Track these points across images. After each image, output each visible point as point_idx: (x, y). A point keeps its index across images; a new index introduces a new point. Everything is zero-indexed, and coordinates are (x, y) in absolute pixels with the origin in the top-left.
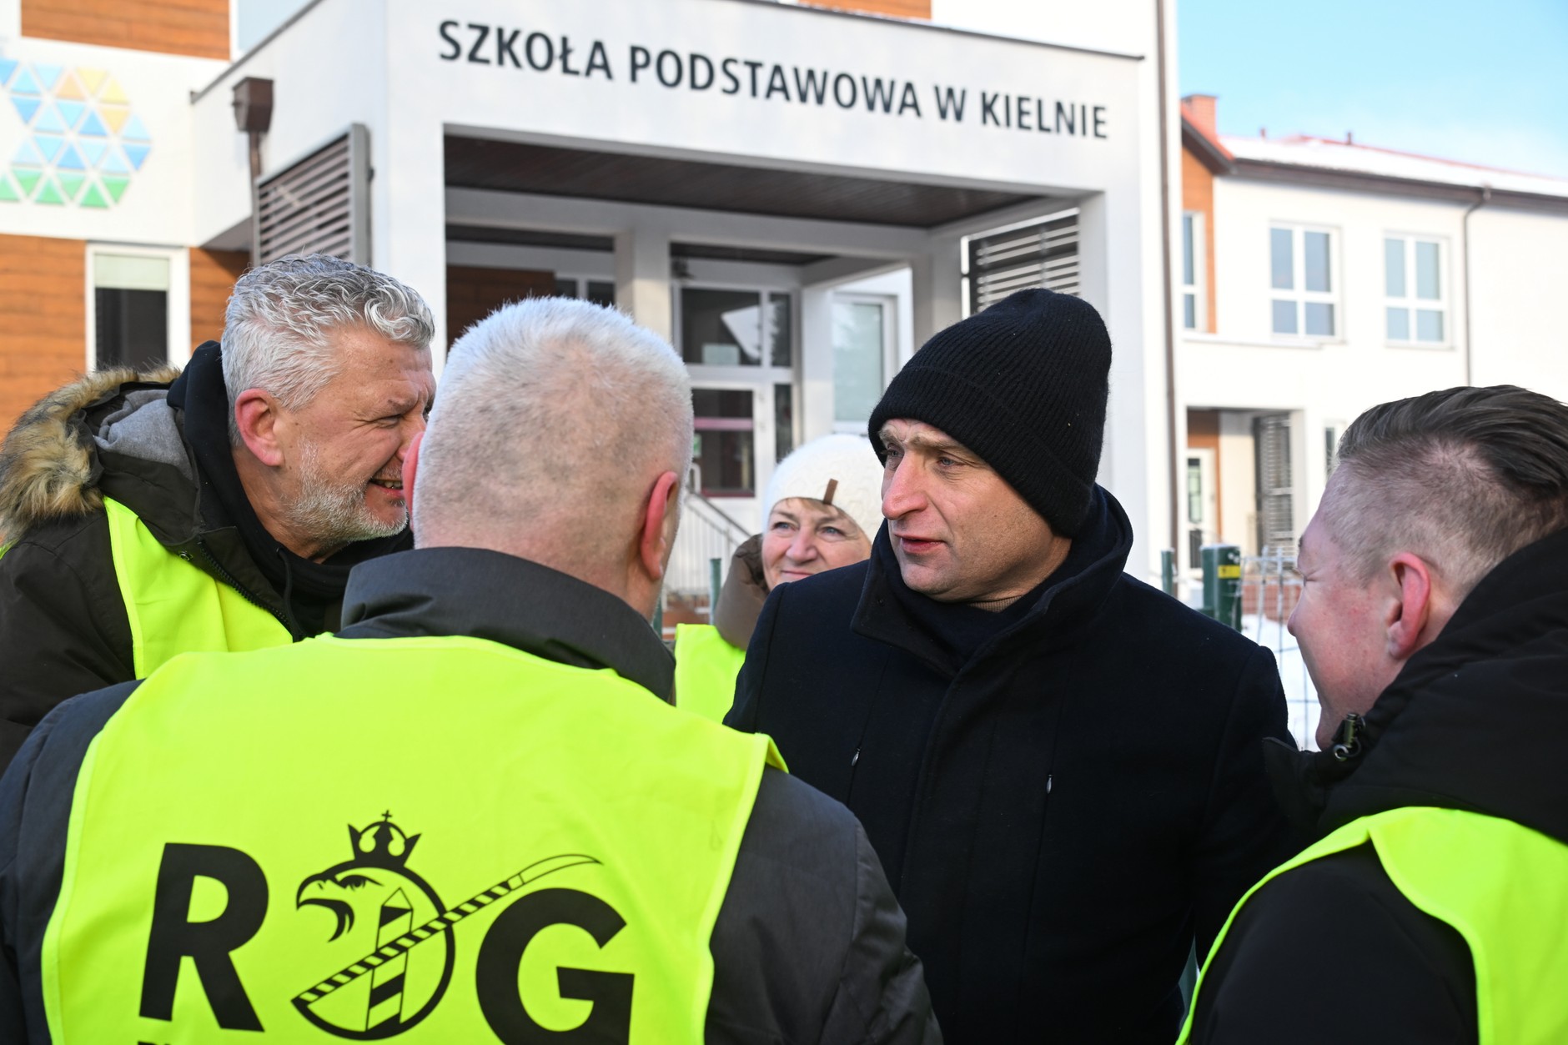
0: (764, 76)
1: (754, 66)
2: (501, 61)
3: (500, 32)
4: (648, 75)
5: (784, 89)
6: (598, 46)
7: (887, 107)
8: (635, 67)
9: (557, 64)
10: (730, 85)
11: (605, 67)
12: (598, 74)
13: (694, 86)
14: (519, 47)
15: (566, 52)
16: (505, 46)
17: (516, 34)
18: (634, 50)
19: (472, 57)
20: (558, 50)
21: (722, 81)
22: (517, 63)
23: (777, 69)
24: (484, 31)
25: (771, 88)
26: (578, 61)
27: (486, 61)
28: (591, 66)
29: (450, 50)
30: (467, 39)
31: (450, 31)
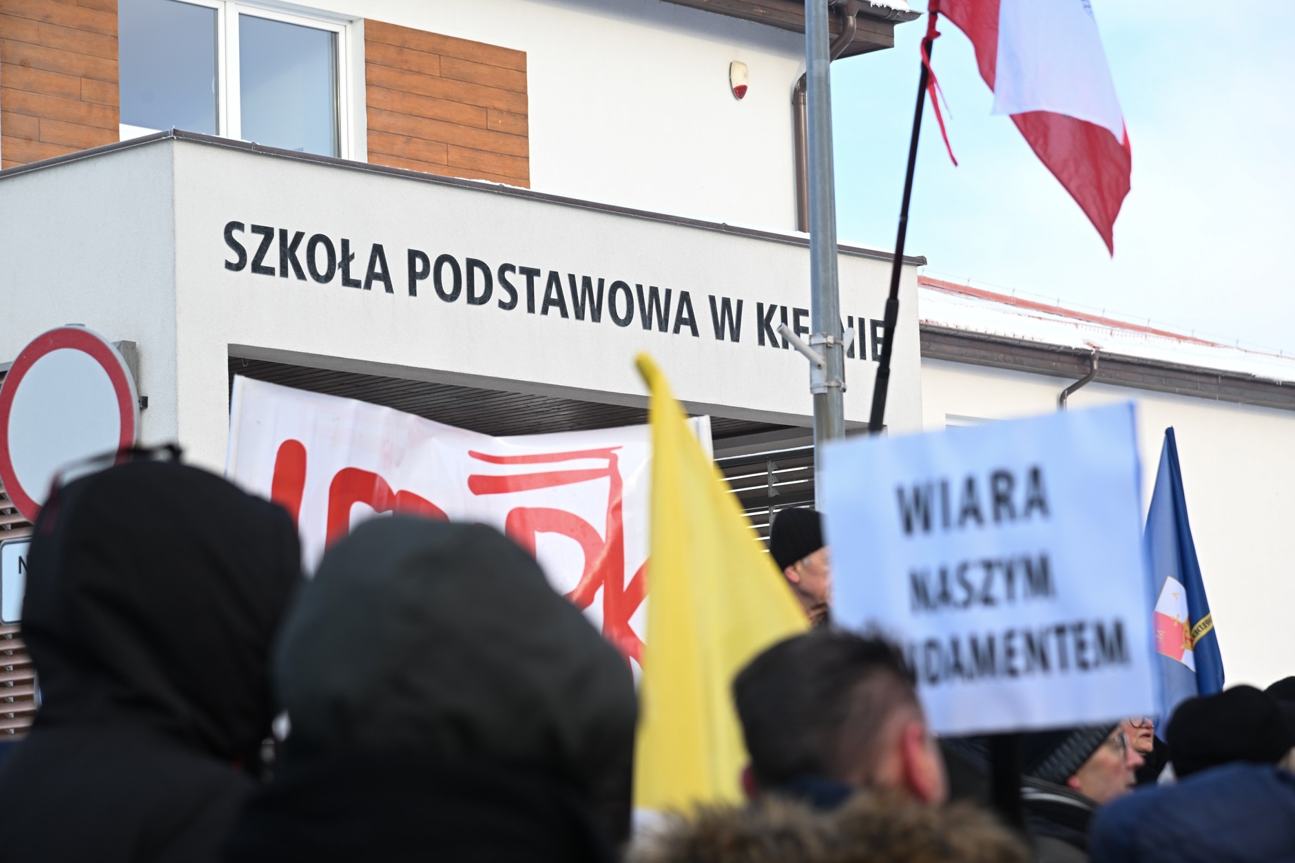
0: (540, 284)
1: (531, 273)
2: (284, 273)
3: (283, 234)
4: (426, 286)
5: (561, 303)
6: (378, 250)
7: (663, 326)
8: (413, 277)
9: (338, 273)
10: (507, 298)
11: (385, 277)
12: (378, 285)
13: (471, 299)
14: (301, 253)
15: (347, 257)
16: (288, 253)
17: (299, 236)
18: (413, 255)
19: (257, 268)
20: (339, 258)
21: (500, 293)
22: (301, 275)
23: (554, 277)
24: (268, 233)
25: (548, 302)
26: (358, 270)
27: (270, 271)
28: (371, 276)
29: (234, 258)
30: (251, 243)
31: (236, 234)
